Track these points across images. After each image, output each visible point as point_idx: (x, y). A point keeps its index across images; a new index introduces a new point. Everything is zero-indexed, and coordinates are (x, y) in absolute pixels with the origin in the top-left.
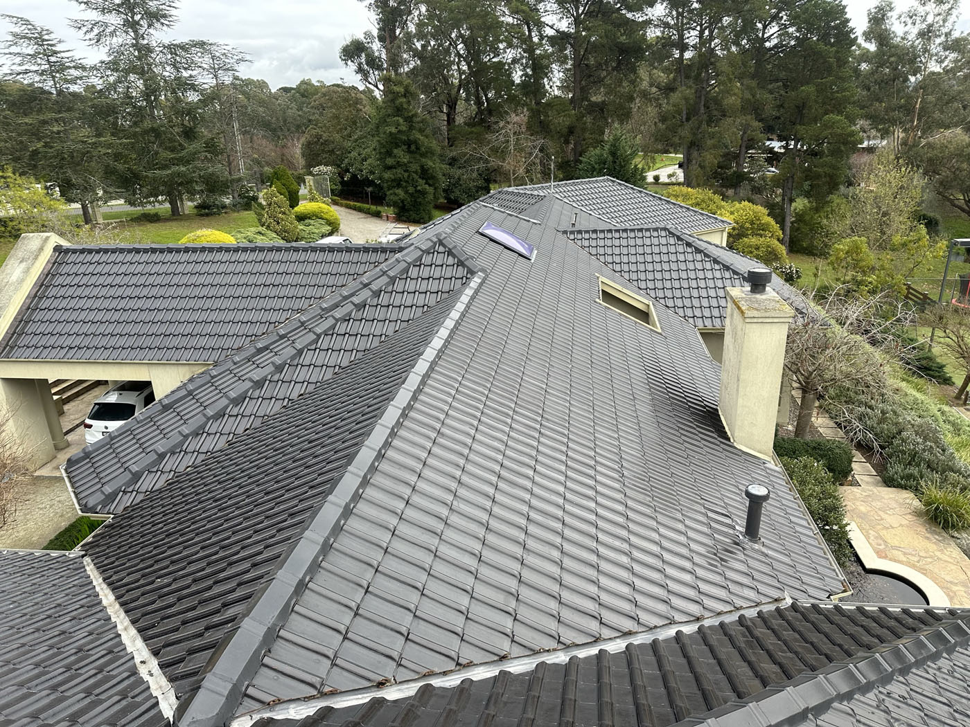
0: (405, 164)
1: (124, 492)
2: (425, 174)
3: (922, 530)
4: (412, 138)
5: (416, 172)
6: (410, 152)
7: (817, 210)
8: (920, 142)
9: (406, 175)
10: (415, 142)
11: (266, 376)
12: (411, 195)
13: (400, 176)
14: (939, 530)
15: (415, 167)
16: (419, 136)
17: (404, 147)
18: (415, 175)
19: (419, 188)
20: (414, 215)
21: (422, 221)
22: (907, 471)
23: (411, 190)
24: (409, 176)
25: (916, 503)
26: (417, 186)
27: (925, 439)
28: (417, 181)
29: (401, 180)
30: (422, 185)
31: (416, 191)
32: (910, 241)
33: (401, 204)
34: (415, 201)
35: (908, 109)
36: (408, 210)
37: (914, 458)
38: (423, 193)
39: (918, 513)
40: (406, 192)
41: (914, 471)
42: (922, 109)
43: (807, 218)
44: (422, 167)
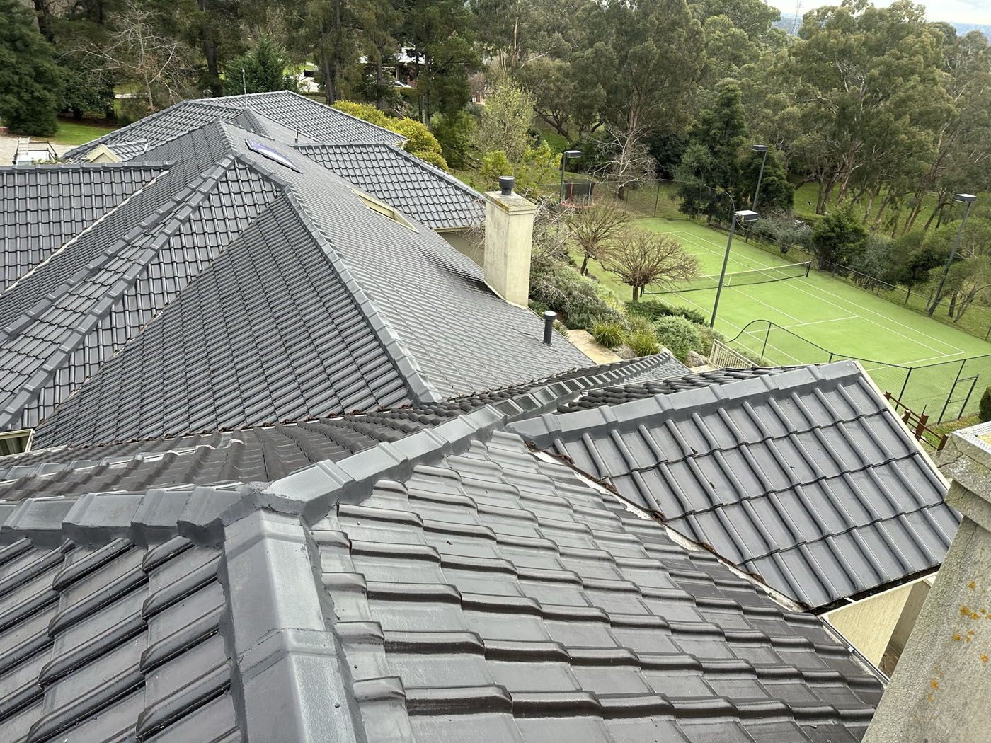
0: (13, 65)
1: (28, 409)
2: (40, 76)
3: (597, 350)
4: (17, 33)
5: (29, 75)
6: (16, 49)
7: (451, 124)
8: (520, 65)
9: (16, 78)
10: (21, 38)
11: (123, 292)
12: (27, 102)
13: (8, 79)
14: (606, 349)
15: (26, 69)
16: (25, 30)
17: (8, 44)
18: (28, 78)
19: (37, 94)
20: (33, 127)
21: (45, 133)
22: (581, 317)
23: (26, 96)
24: (20, 80)
25: (591, 337)
26: (33, 92)
27: (587, 295)
28: (32, 86)
29: (9, 85)
30: (39, 90)
31: (33, 98)
32: (538, 154)
33: (15, 114)
34: (33, 109)
35: (508, 34)
36: (25, 121)
37: (582, 308)
38: (41, 100)
39: (592, 342)
40: (20, 99)
41: (584, 316)
42: (519, 33)
43: (443, 132)
44: (36, 68)
